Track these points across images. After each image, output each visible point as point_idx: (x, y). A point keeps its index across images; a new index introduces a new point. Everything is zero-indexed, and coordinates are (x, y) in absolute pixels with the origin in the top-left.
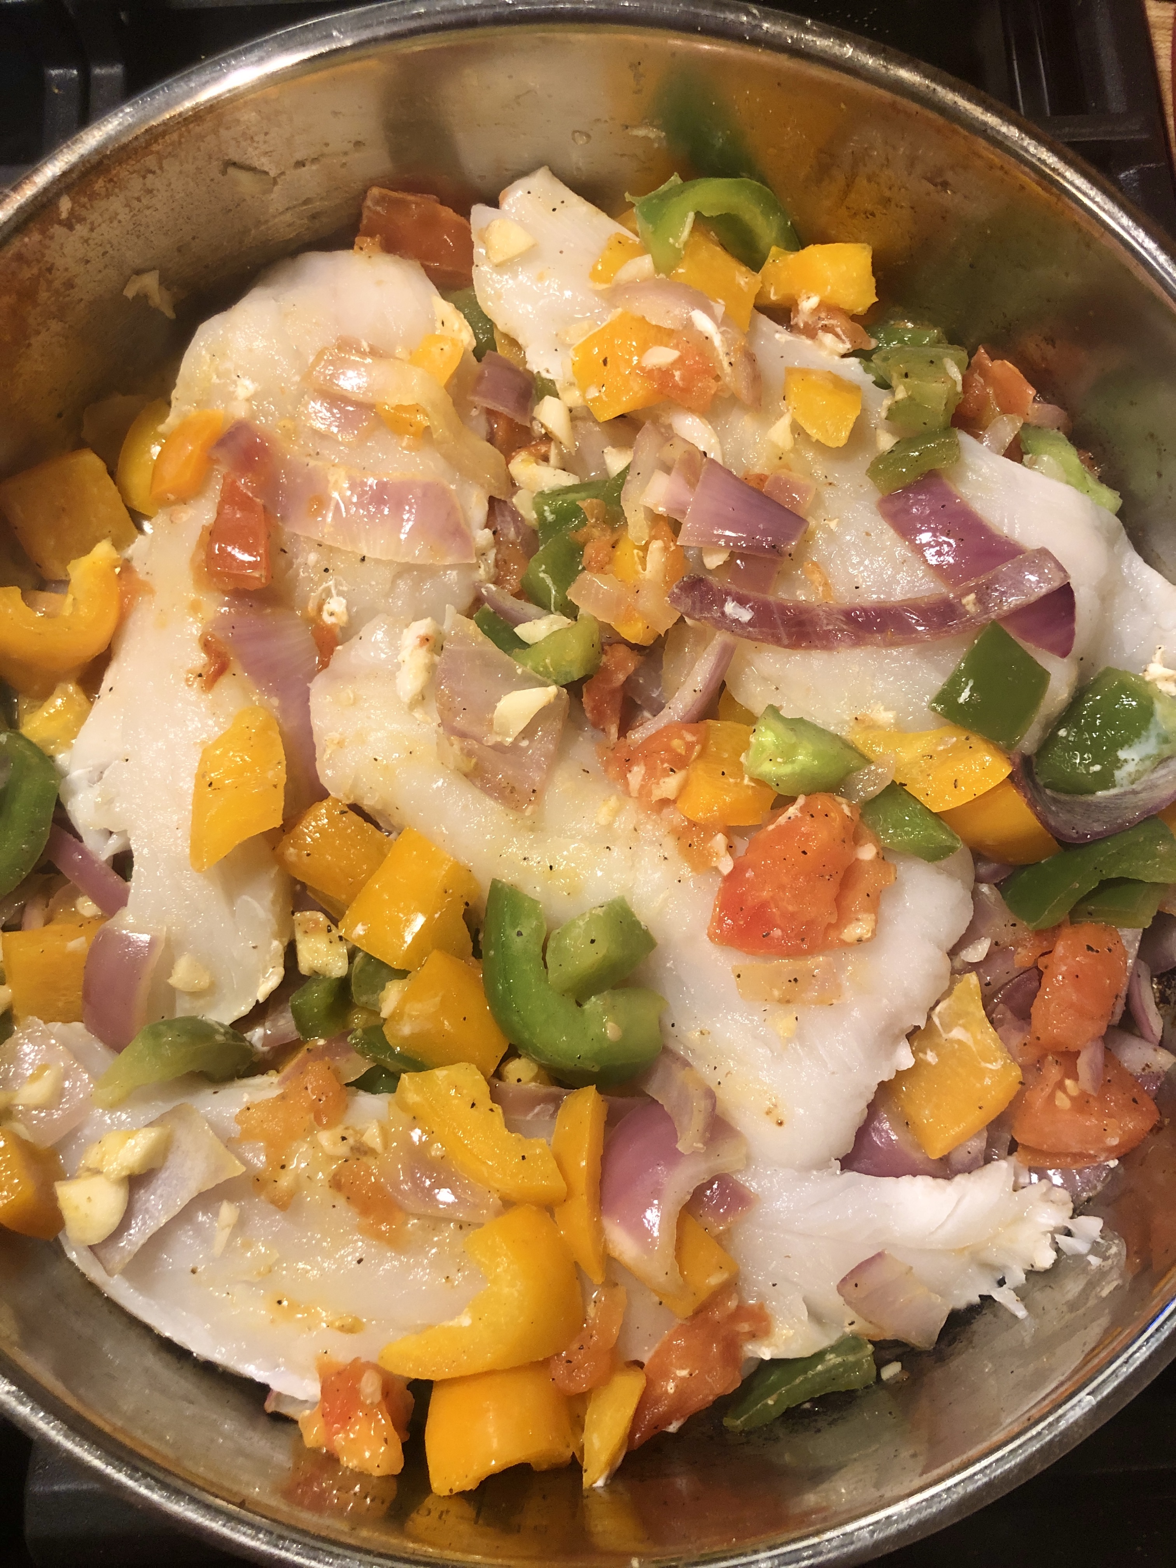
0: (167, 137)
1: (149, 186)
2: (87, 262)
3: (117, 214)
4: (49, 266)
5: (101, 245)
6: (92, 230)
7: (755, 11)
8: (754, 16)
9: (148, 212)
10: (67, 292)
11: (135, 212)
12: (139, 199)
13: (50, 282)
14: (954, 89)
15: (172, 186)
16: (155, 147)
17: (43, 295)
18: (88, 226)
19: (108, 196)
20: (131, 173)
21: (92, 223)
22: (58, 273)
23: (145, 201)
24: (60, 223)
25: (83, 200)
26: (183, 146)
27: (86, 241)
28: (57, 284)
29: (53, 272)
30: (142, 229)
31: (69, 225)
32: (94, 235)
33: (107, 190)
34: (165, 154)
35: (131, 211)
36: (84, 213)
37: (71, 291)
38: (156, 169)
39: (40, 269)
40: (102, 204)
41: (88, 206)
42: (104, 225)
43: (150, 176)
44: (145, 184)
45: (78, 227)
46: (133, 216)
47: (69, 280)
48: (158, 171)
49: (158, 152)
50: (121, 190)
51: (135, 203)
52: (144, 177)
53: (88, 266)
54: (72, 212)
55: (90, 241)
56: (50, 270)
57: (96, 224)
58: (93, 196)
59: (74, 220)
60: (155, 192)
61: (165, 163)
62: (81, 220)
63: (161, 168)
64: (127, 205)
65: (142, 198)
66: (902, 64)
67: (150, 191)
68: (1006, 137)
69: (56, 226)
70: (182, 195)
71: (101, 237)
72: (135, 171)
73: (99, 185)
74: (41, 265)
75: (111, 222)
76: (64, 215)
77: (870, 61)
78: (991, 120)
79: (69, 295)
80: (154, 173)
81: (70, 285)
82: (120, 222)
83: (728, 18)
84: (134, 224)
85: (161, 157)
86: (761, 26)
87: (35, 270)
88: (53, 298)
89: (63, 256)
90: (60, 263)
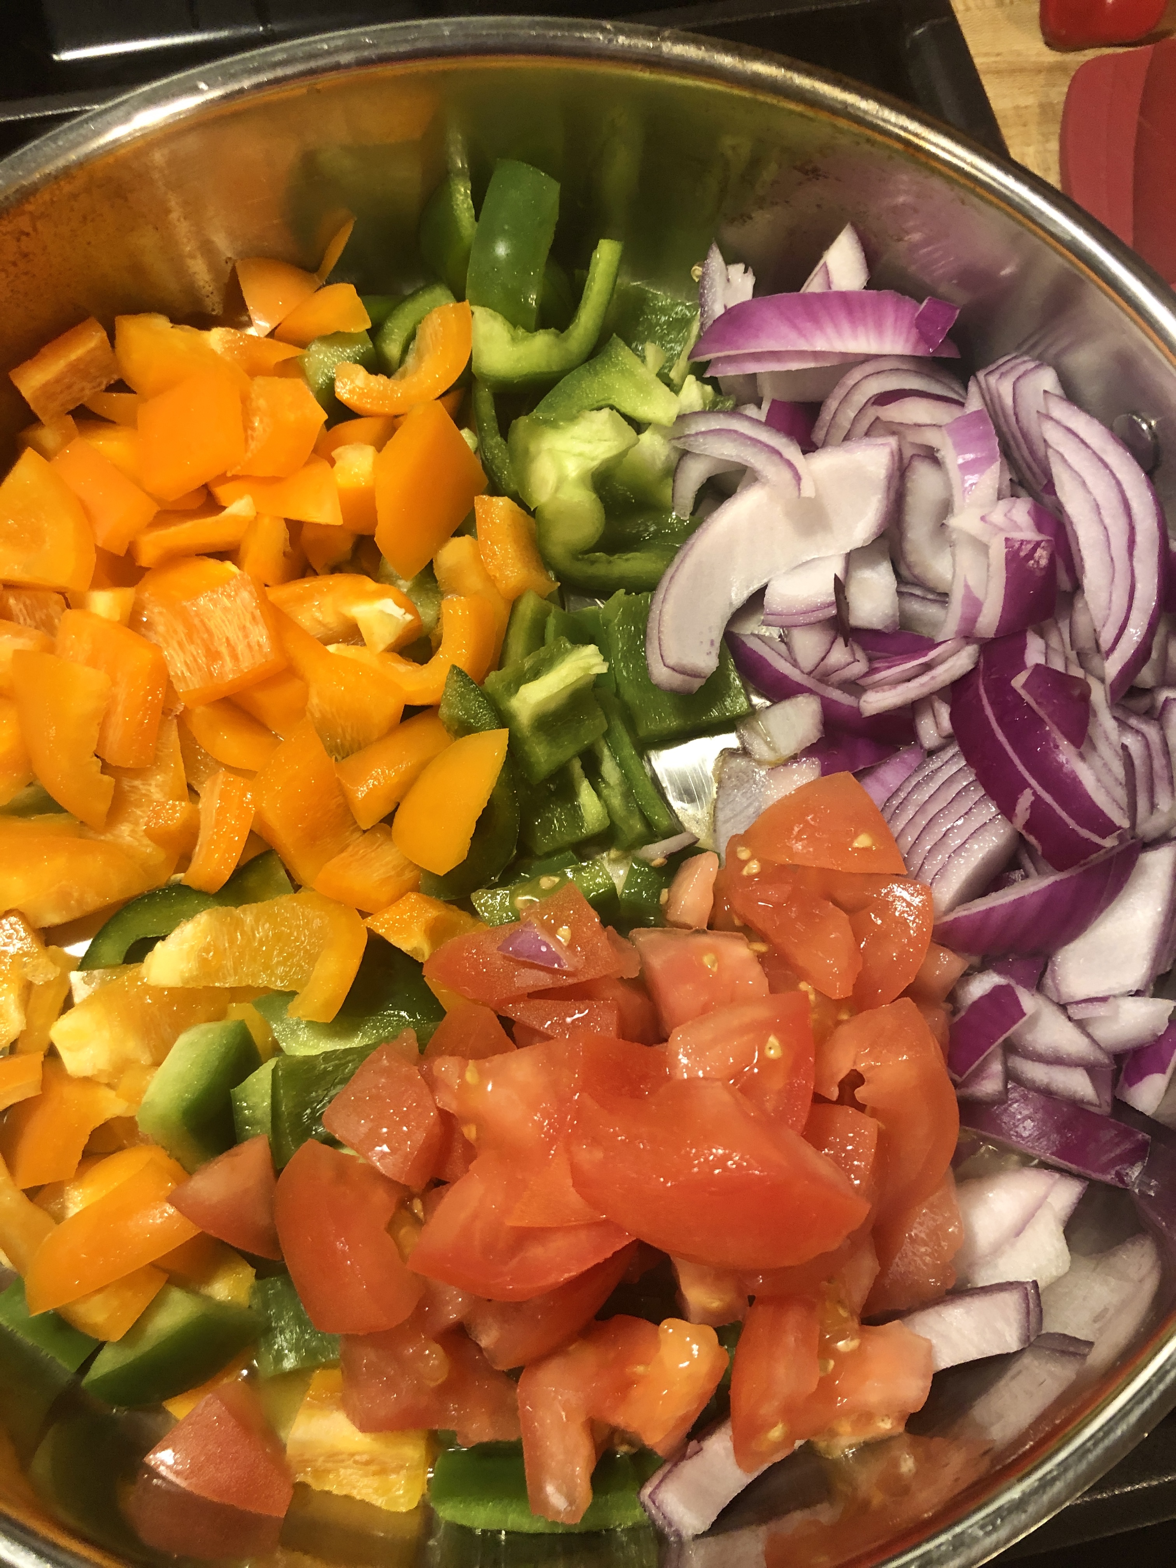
0: (38, 196)
1: (25, 250)
7: (609, 27)
8: (609, 31)
9: (25, 278)
11: (12, 278)
12: (15, 264)
14: (809, 74)
15: (48, 250)
16: (29, 208)
20: (5, 235)
23: (22, 266)
26: (56, 206)
30: (21, 297)
34: (38, 215)
35: (7, 277)
38: (29, 230)
43: (24, 238)
44: (19, 247)
46: (10, 283)
48: (32, 233)
49: (31, 213)
51: (11, 269)
52: (18, 240)
60: (31, 256)
61: (39, 225)
63: (35, 229)
64: (3, 270)
65: (18, 262)
66: (756, 58)
67: (25, 255)
68: (866, 112)
70: (59, 259)
72: (8, 233)
77: (727, 60)
78: (851, 98)
80: (28, 235)
83: (585, 36)
84: (12, 291)
85: (34, 218)
86: (617, 41)
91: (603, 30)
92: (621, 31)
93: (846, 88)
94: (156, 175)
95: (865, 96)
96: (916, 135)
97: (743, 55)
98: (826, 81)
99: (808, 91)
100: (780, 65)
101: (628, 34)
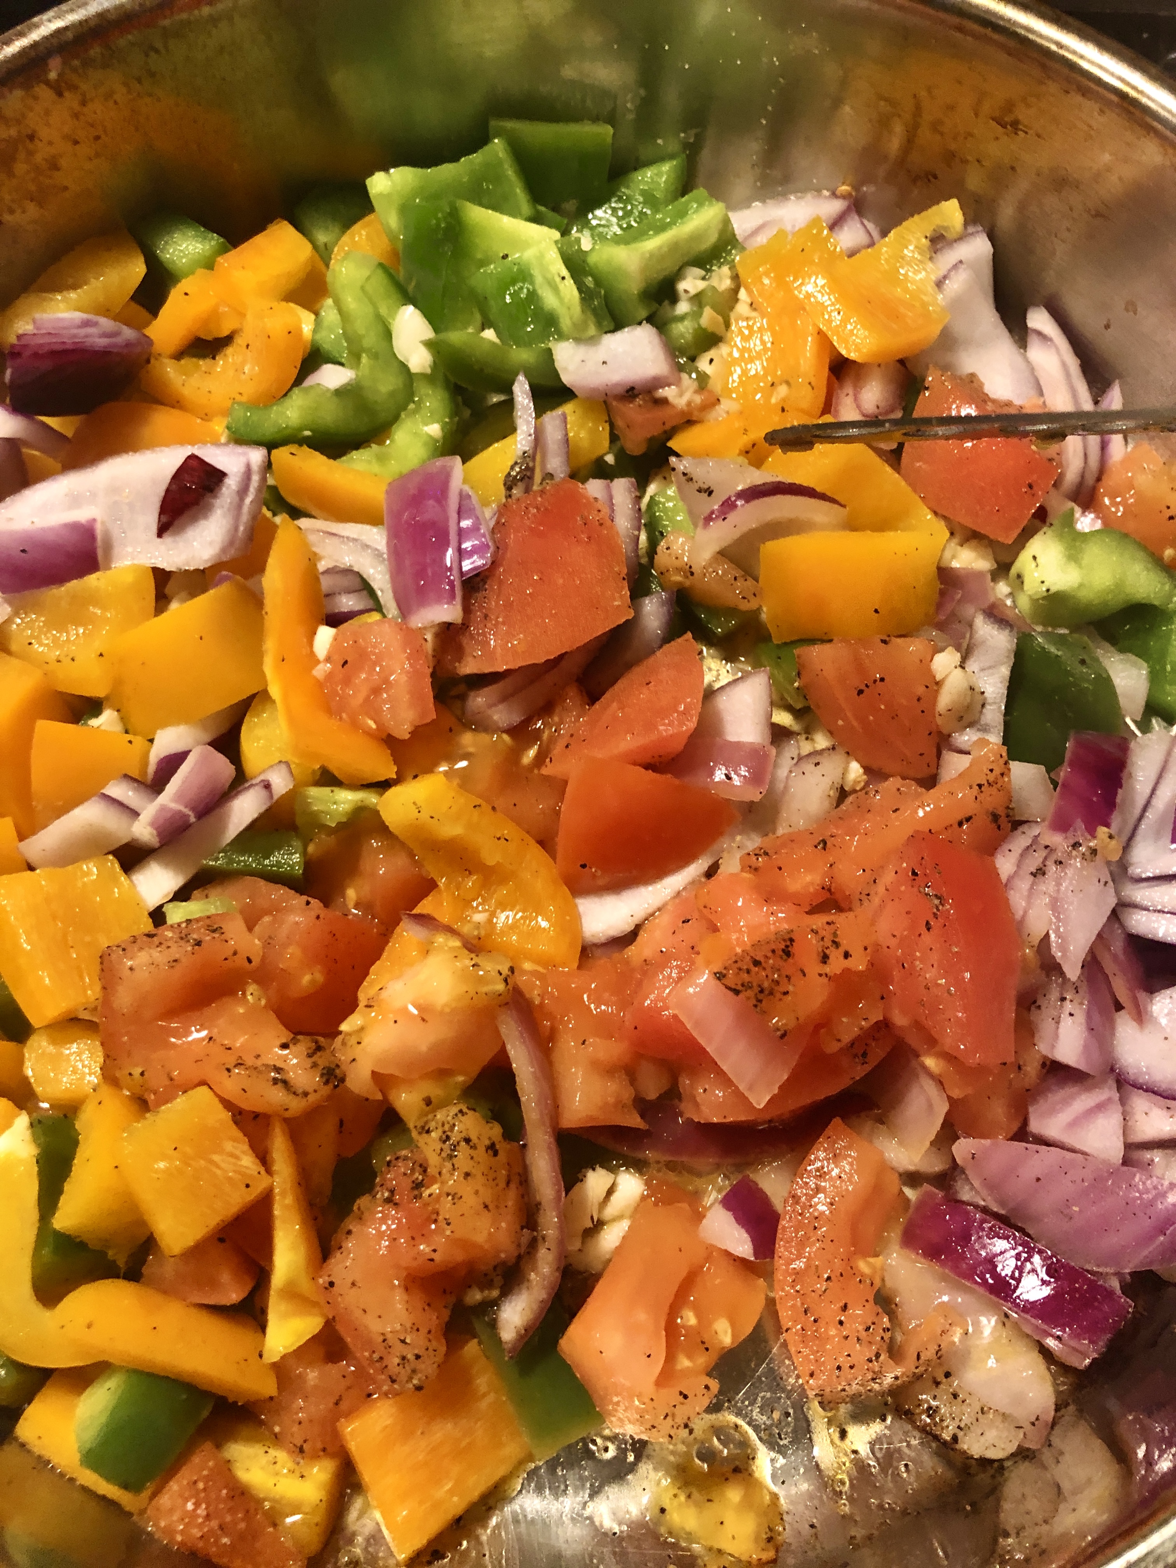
1: (152, 67)
2: (76, 143)
3: (113, 92)
4: (30, 132)
5: (93, 126)
6: (83, 103)
9: (148, 100)
10: (50, 173)
11: (134, 96)
12: (139, 81)
13: (31, 153)
15: (178, 74)
17: (20, 168)
18: (80, 97)
19: (104, 66)
20: (132, 45)
21: (84, 95)
22: (40, 144)
23: (146, 85)
24: (48, 84)
25: (76, 65)
26: (192, 26)
27: (76, 116)
28: (39, 158)
29: (35, 141)
30: (141, 119)
31: (58, 88)
32: (85, 110)
33: (103, 58)
34: (171, 31)
35: (129, 93)
36: (76, 79)
37: (55, 173)
38: (160, 47)
39: (19, 132)
40: (97, 75)
41: (80, 71)
42: (97, 101)
43: (152, 54)
44: (146, 63)
45: (68, 94)
46: (131, 100)
47: (53, 157)
48: (163, 51)
49: (163, 27)
50: (119, 62)
51: (135, 84)
52: (147, 55)
53: (76, 147)
54: (61, 75)
55: (80, 118)
56: (31, 138)
57: (88, 97)
58: (87, 63)
59: (63, 85)
60: (158, 76)
61: (171, 43)
62: (73, 88)
63: (166, 47)
64: (125, 84)
65: (143, 80)
67: (152, 75)
69: (43, 86)
71: (93, 116)
72: (136, 44)
73: (95, 51)
74: (21, 128)
75: (106, 100)
76: (53, 76)
79: (51, 177)
80: (157, 51)
81: (54, 165)
82: (116, 103)
84: (133, 111)
85: (166, 36)
87: (13, 132)
88: (33, 175)
89: (48, 124)
90: (44, 133)
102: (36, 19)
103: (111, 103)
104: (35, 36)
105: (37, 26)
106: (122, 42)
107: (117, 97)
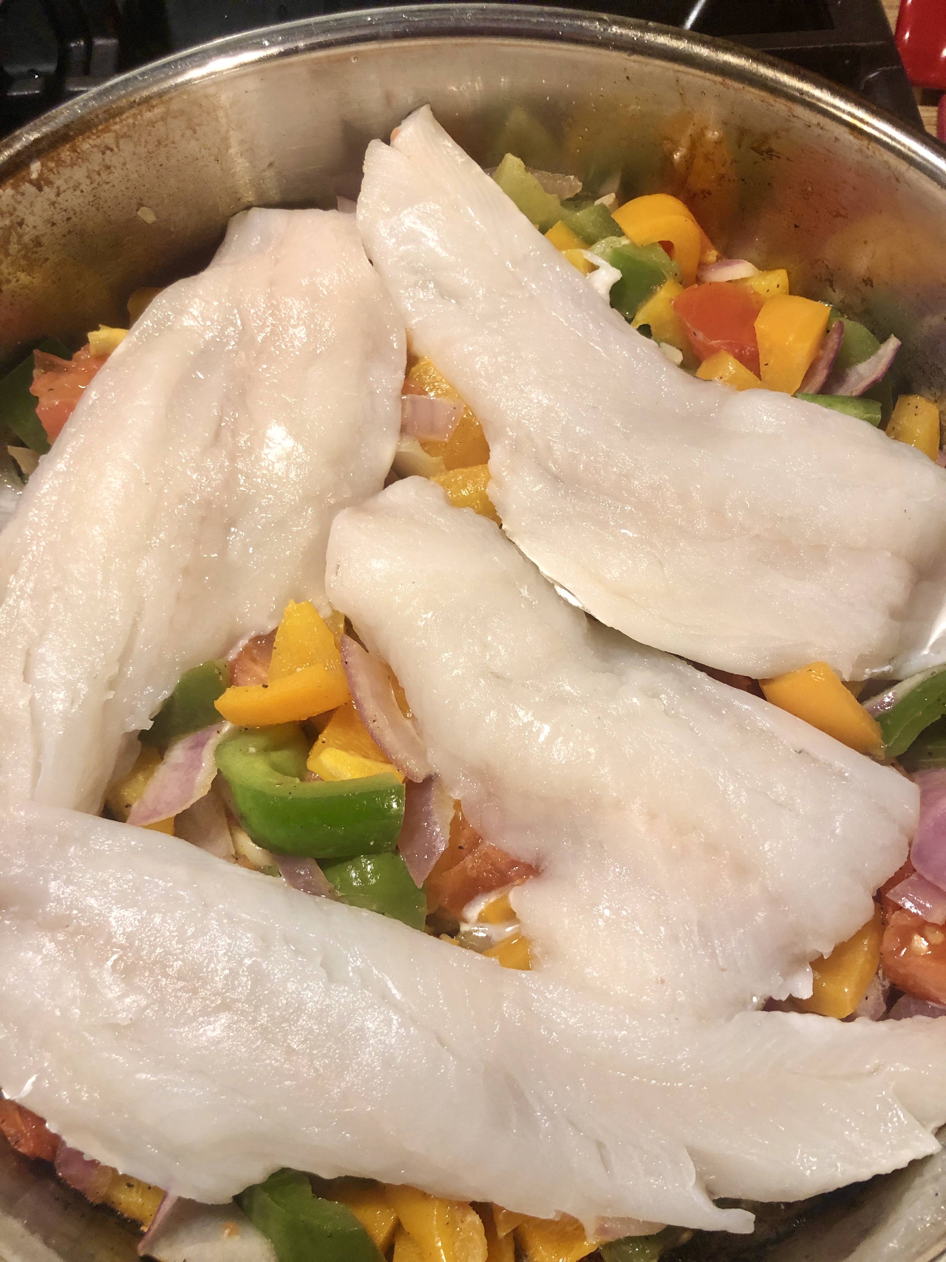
1: (108, 162)
2: (53, 224)
3: (80, 184)
4: (19, 220)
5: (65, 211)
6: (58, 195)
7: (605, 17)
8: (605, 22)
9: (106, 187)
10: (35, 249)
11: (95, 185)
12: (99, 174)
13: (20, 236)
14: (773, 65)
15: (128, 166)
16: (113, 126)
17: (14, 248)
18: (56, 190)
19: (72, 165)
20: (92, 147)
21: (58, 188)
22: (28, 229)
23: (104, 176)
24: (31, 182)
25: (52, 165)
26: (136, 128)
27: (53, 204)
28: (26, 239)
29: (24, 226)
30: (101, 202)
31: (38, 185)
32: (60, 199)
33: (72, 158)
34: (121, 134)
35: (92, 183)
36: (52, 177)
37: (39, 249)
38: (114, 146)
39: (12, 221)
40: (66, 172)
41: (55, 171)
42: (68, 192)
43: (108, 152)
44: (104, 160)
45: (46, 189)
46: (93, 189)
47: (37, 237)
48: (115, 149)
49: (115, 131)
50: (83, 161)
51: (96, 177)
52: (103, 153)
53: (54, 227)
54: (41, 175)
55: (56, 205)
56: (21, 224)
57: (62, 189)
58: (60, 163)
59: (42, 182)
60: (112, 168)
61: (121, 142)
62: (49, 183)
63: (118, 147)
64: (89, 177)
65: (101, 172)
66: (728, 49)
67: (108, 167)
69: (27, 185)
70: (135, 175)
71: (66, 203)
72: (96, 146)
73: (65, 153)
74: (13, 218)
75: (75, 190)
76: (34, 176)
79: (36, 253)
80: (112, 150)
81: (38, 243)
82: (82, 191)
83: (584, 24)
84: (95, 196)
85: (118, 138)
86: (611, 30)
87: (7, 222)
88: (23, 252)
89: (32, 213)
90: (30, 220)
91: (600, 20)
92: (615, 23)
93: (802, 78)
94: (221, 114)
95: (819, 85)
96: (862, 120)
97: (717, 48)
98: (787, 72)
99: (772, 79)
100: (748, 56)
101: (621, 24)
102: (17, 133)
103: (78, 193)
104: (18, 146)
105: (19, 138)
106: (86, 146)
107: (83, 187)
